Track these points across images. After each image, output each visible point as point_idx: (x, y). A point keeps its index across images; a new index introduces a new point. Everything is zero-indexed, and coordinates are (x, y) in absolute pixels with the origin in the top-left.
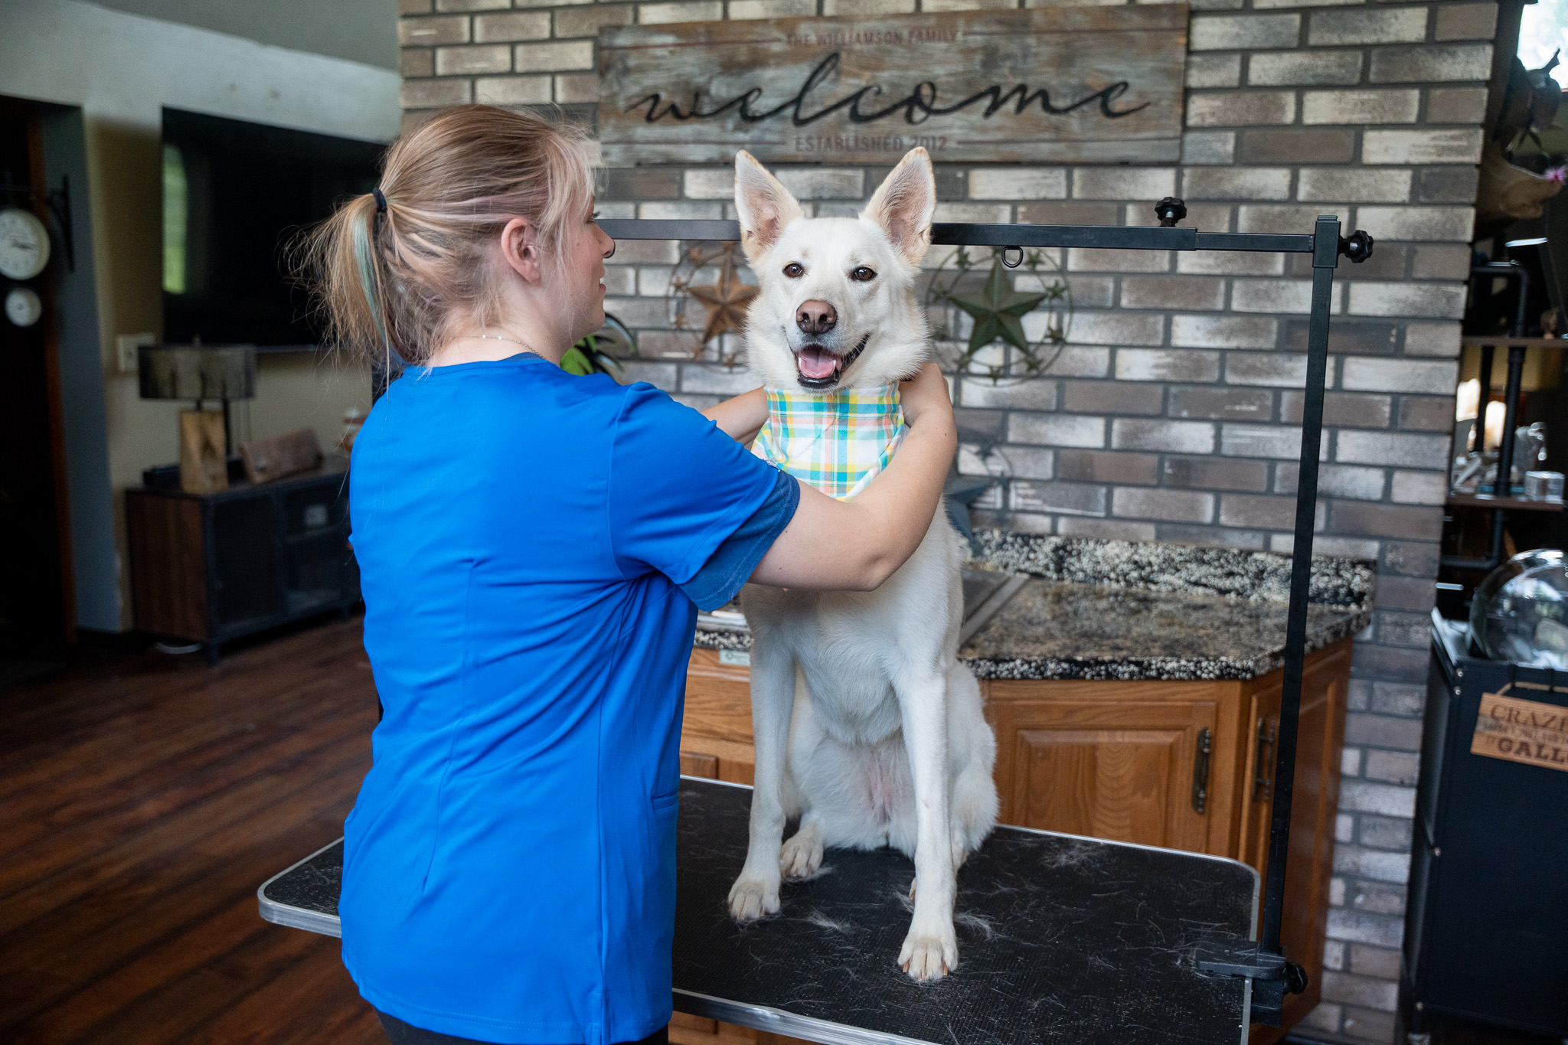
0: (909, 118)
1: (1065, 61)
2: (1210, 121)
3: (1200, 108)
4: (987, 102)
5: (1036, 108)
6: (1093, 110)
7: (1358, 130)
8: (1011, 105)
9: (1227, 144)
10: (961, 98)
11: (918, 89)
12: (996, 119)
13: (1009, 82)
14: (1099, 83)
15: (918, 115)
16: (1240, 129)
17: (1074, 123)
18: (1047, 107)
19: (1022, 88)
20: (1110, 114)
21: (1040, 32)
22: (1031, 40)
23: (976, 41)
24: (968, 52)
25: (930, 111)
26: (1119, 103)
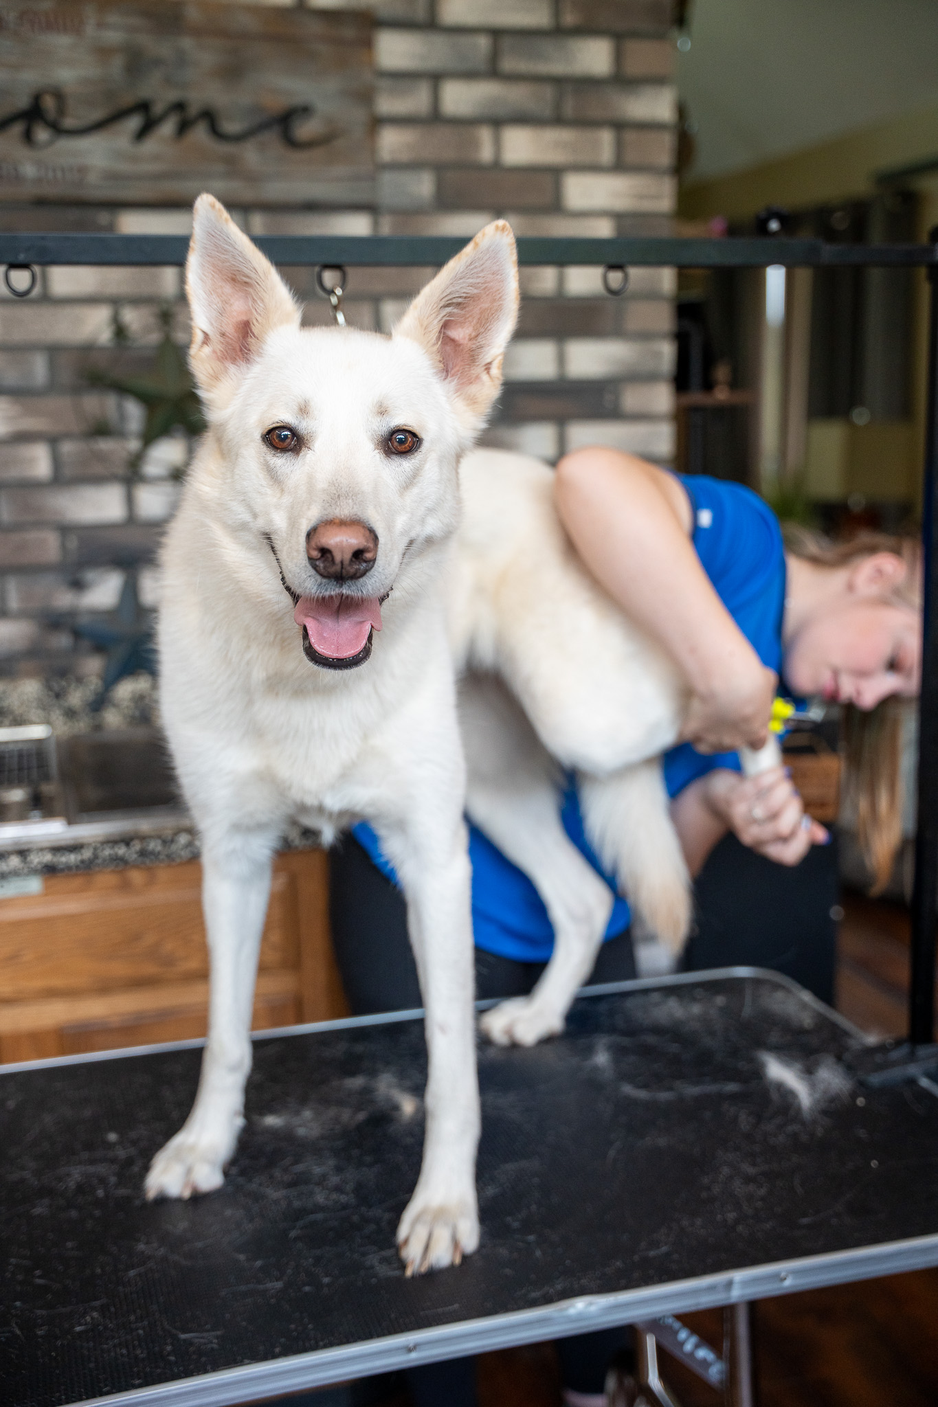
0: (28, 137)
1: (233, 72)
2: (404, 157)
3: (391, 142)
4: (134, 123)
5: (200, 134)
6: (271, 137)
7: (555, 173)
8: (167, 128)
9: (423, 186)
10: (97, 115)
11: (37, 99)
12: (151, 145)
13: (162, 96)
14: (276, 104)
15: (42, 134)
16: (439, 168)
17: (250, 155)
18: (216, 131)
19: (180, 107)
20: (292, 143)
21: (198, 32)
22: (187, 43)
23: (113, 37)
24: (103, 52)
25: (58, 130)
26: (306, 129)
